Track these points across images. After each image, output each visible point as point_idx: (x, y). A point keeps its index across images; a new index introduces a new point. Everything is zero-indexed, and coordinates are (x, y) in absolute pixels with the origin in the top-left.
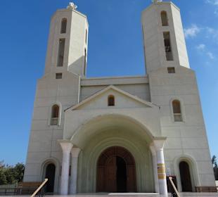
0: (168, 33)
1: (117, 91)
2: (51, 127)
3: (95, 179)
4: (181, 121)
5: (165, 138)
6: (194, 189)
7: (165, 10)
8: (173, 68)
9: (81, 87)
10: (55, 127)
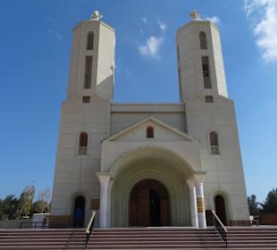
0: (207, 57)
1: (156, 123)
2: (80, 156)
3: (127, 212)
4: (218, 153)
5: (205, 173)
6: (228, 223)
7: (205, 31)
8: (211, 97)
9: (112, 112)
10: (84, 156)
